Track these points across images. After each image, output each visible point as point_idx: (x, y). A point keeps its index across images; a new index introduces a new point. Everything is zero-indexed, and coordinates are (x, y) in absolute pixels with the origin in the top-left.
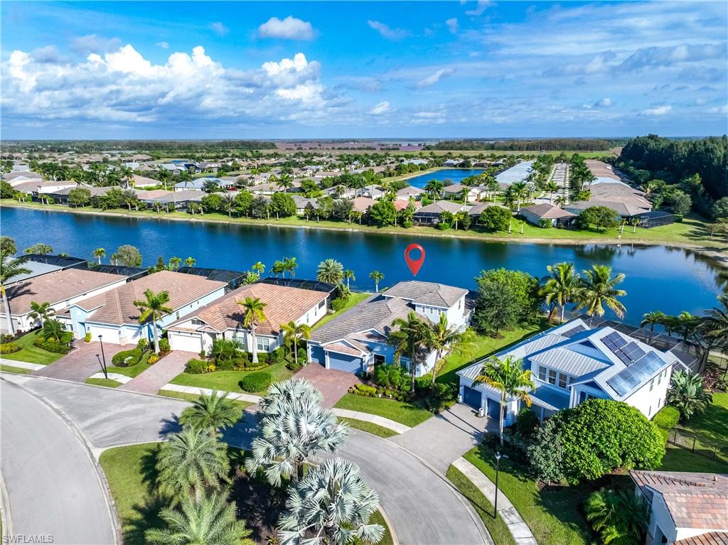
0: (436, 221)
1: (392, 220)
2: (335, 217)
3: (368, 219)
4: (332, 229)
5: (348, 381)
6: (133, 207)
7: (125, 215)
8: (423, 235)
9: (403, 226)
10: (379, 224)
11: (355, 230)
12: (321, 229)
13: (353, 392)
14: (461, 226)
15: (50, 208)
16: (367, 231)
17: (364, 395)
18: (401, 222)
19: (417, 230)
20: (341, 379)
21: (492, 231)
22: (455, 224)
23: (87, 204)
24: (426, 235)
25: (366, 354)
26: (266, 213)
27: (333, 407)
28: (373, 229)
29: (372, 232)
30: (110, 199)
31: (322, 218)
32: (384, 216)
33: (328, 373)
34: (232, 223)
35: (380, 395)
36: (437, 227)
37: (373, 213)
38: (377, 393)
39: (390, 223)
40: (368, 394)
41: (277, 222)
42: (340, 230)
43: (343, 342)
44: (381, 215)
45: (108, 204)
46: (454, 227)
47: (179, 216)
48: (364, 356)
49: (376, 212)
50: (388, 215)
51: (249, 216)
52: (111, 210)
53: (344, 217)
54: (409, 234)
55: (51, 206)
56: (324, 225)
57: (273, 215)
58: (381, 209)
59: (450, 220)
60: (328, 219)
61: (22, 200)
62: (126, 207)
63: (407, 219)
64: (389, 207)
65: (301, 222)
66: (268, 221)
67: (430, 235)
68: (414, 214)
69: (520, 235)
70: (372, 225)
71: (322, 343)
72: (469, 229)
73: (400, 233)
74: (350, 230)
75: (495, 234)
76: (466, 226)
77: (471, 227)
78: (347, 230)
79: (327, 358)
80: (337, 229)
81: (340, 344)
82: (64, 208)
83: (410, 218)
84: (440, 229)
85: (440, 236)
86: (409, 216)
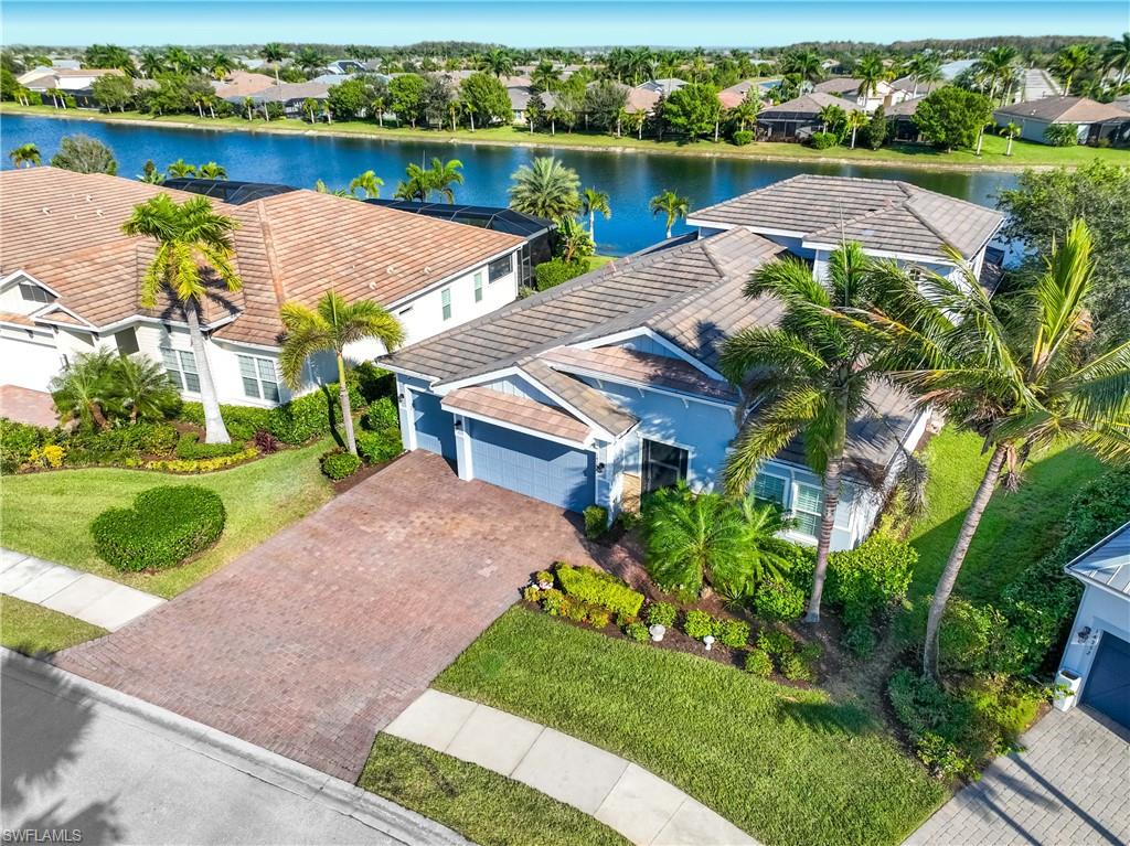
0: (804, 132)
1: (708, 129)
2: (587, 126)
3: (657, 127)
4: (580, 148)
5: (531, 542)
6: (207, 111)
7: (191, 126)
8: (775, 158)
9: (734, 142)
10: (683, 137)
11: (628, 151)
12: (558, 147)
13: (541, 603)
14: (864, 140)
15: (65, 114)
16: (654, 152)
17: (586, 624)
18: (729, 133)
19: (764, 148)
20: (506, 528)
21: (939, 148)
22: (851, 136)
23: (129, 107)
24: (782, 159)
25: (605, 436)
26: (449, 117)
27: (433, 684)
28: (669, 148)
29: (664, 153)
30: (164, 94)
31: (562, 128)
32: (694, 117)
33: (463, 496)
34: (383, 138)
35: (659, 632)
36: (809, 143)
37: (668, 112)
38: (643, 615)
39: (704, 137)
40: (603, 620)
41: (471, 136)
42: (596, 150)
43: (515, 379)
44: (687, 114)
45: (162, 105)
46: (847, 143)
47: (287, 127)
48: (602, 444)
49: (675, 108)
50: (702, 115)
51: (417, 123)
52: (170, 118)
53: (606, 122)
54: (745, 157)
55: (70, 111)
56: (566, 141)
57: (464, 123)
58: (686, 99)
59: (838, 127)
60: (574, 130)
61: (25, 103)
62: (195, 112)
63: (743, 124)
64: (706, 98)
65: (520, 136)
66: (452, 134)
67: (792, 159)
68: (758, 117)
69: (1003, 159)
70: (666, 137)
71: (443, 381)
72: (881, 147)
73: (725, 156)
74: (619, 150)
75: (942, 157)
76: (876, 139)
77: (886, 143)
78: (612, 149)
79: (464, 441)
80: (591, 149)
81: (509, 389)
82: (91, 114)
83: (748, 122)
84: (814, 147)
85: (813, 161)
86: (747, 117)
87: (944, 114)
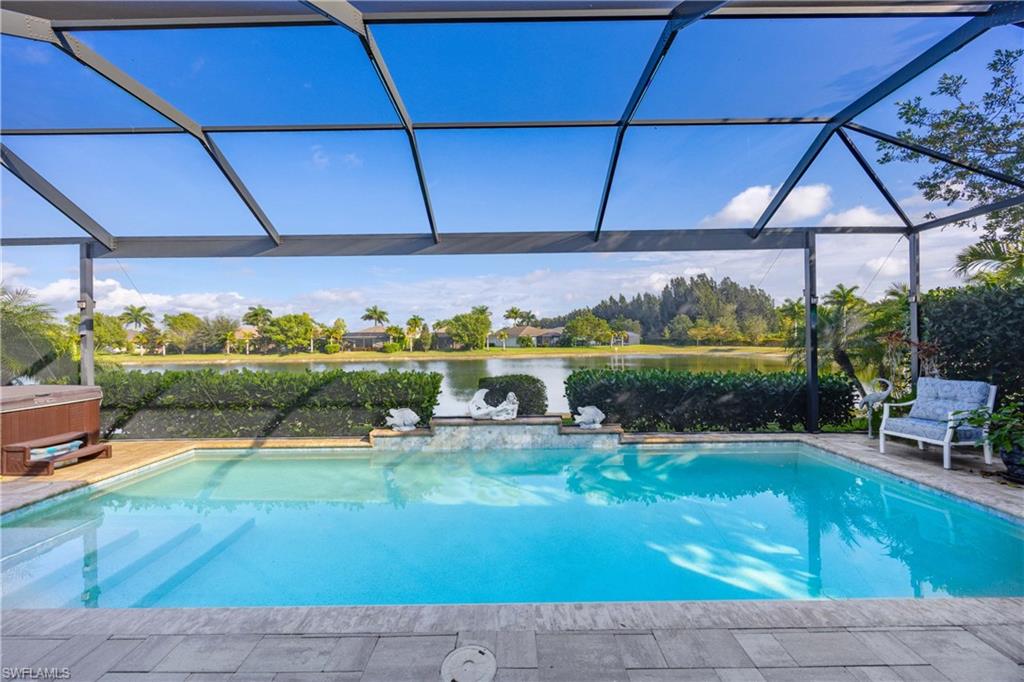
0: (380, 345)
1: (304, 344)
4: (187, 362)
8: (358, 359)
9: (326, 352)
11: (233, 362)
14: (418, 347)
18: (322, 347)
19: (350, 355)
21: (466, 348)
22: (409, 345)
24: (363, 360)
28: (271, 359)
36: (383, 350)
46: (407, 349)
50: (297, 333)
54: (334, 360)
56: (175, 359)
59: (400, 339)
63: (332, 340)
64: (301, 322)
67: (369, 359)
68: (345, 335)
69: (503, 352)
72: (430, 349)
74: (224, 362)
75: (469, 353)
76: (426, 344)
77: (433, 347)
78: (218, 361)
80: (197, 362)
83: (336, 339)
84: (385, 352)
85: (386, 359)
86: (334, 335)
87: (465, 326)
